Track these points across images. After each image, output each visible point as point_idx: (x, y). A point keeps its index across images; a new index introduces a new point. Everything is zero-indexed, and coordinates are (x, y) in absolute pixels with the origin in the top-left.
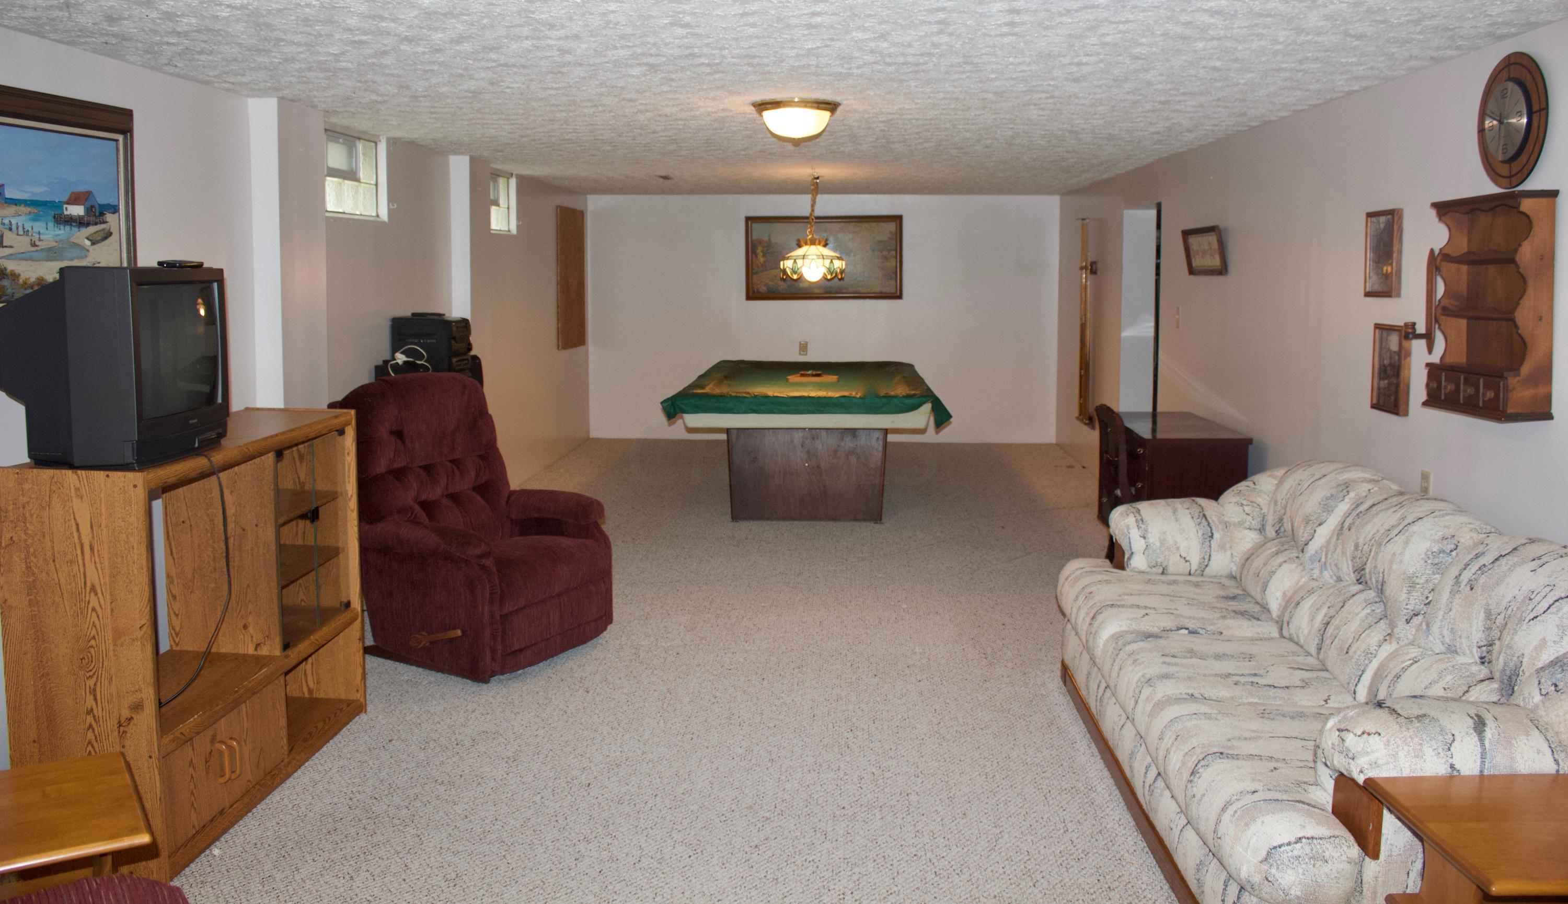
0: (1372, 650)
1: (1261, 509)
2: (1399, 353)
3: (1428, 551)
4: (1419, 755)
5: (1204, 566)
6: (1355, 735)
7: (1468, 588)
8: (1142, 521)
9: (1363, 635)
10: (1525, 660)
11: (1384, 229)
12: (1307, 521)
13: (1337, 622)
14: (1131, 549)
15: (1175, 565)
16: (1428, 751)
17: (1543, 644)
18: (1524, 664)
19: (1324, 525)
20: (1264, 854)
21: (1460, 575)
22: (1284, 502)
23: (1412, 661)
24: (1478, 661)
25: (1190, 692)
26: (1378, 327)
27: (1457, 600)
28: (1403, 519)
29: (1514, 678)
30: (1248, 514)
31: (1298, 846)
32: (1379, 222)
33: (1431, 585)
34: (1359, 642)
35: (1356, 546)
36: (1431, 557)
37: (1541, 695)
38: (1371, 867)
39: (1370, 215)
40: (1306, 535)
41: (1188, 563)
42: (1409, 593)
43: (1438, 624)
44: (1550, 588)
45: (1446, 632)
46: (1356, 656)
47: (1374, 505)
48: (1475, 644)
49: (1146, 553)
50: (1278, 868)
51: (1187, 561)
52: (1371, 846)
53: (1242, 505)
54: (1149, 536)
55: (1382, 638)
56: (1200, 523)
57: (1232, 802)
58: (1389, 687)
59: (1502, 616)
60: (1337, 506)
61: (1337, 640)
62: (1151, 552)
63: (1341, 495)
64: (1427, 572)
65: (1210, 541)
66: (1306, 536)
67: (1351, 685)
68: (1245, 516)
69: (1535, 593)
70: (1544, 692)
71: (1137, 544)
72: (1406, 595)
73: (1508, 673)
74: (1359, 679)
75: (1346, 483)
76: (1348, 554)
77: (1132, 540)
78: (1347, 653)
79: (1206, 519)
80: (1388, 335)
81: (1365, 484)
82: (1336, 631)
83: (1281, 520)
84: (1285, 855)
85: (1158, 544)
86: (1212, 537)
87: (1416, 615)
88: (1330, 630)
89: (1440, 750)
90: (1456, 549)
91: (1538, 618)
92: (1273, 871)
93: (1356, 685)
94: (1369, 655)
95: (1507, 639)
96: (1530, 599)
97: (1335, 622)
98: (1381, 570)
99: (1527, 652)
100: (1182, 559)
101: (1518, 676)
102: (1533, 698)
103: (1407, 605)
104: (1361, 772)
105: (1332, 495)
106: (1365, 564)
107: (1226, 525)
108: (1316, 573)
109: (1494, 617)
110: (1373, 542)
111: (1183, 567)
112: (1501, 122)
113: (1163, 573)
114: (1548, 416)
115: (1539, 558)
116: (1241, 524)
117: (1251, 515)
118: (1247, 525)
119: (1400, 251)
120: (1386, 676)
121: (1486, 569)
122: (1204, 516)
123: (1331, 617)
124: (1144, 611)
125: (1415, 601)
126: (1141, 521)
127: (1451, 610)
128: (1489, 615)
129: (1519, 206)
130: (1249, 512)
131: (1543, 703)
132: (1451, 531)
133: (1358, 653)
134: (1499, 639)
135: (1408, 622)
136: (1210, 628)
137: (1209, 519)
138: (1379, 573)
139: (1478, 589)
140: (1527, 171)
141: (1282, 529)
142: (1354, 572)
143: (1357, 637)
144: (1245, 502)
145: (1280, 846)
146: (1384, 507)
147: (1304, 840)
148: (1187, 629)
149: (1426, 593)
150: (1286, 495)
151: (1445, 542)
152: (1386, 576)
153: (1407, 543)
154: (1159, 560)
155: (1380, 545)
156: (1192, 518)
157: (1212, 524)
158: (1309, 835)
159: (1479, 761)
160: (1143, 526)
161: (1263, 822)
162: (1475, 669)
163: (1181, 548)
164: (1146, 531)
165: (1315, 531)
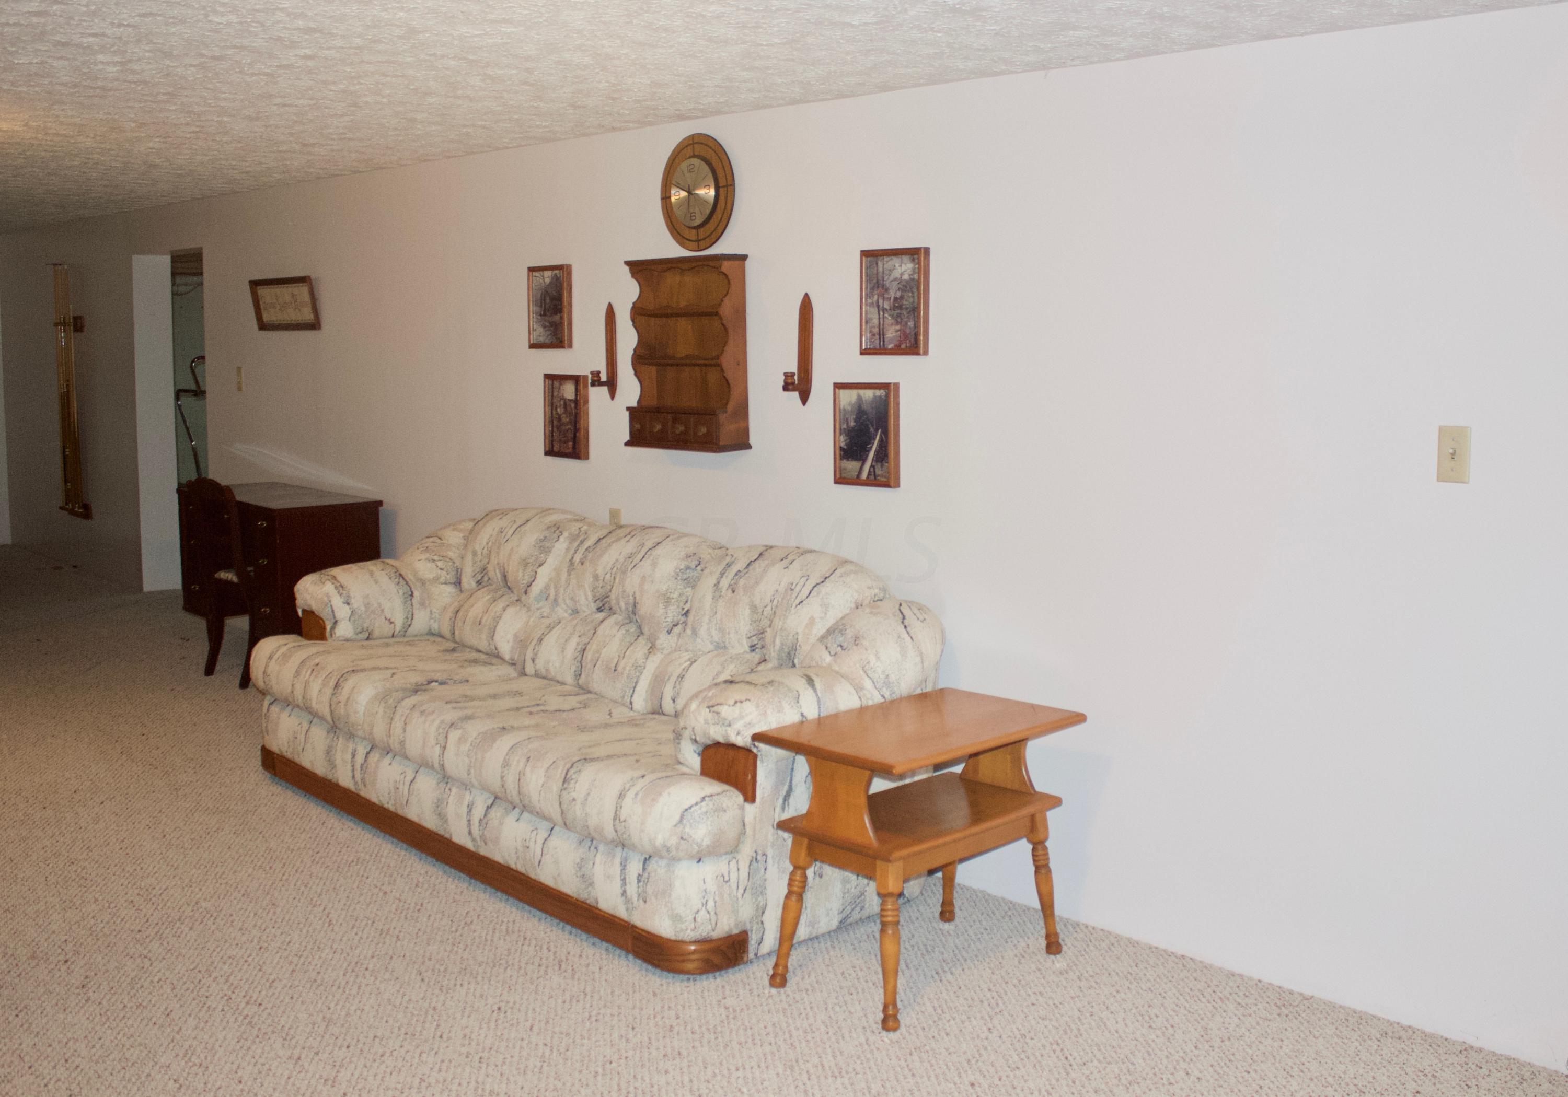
0: (640, 662)
1: (454, 563)
2: (576, 401)
3: (676, 569)
4: (780, 710)
5: (407, 626)
6: (729, 705)
7: (730, 591)
8: (342, 587)
9: (628, 653)
10: (800, 637)
11: (550, 283)
12: (525, 564)
13: (594, 646)
14: (334, 617)
15: (381, 628)
16: (785, 705)
17: (812, 622)
18: (800, 640)
19: (545, 565)
20: (678, 817)
21: (718, 583)
22: (485, 551)
23: (689, 663)
24: (748, 649)
25: (501, 725)
26: (547, 376)
27: (721, 604)
28: (642, 545)
29: (792, 653)
30: (441, 569)
31: (704, 804)
32: (543, 276)
33: (684, 598)
34: (625, 659)
35: (596, 577)
36: (680, 574)
37: (831, 655)
38: (750, 808)
39: (531, 270)
40: (526, 577)
41: (393, 625)
42: (666, 607)
43: (705, 627)
44: (805, 578)
45: (714, 632)
46: (627, 671)
47: (600, 540)
48: (744, 636)
49: (352, 619)
50: (691, 826)
51: (391, 623)
52: (750, 794)
53: (434, 561)
54: (353, 601)
55: (646, 652)
56: (399, 583)
57: (626, 789)
58: (675, 687)
59: (769, 608)
60: (554, 546)
61: (599, 663)
62: (357, 617)
63: (555, 536)
64: (679, 587)
65: (411, 600)
66: (527, 579)
67: (626, 697)
68: (439, 571)
69: (794, 584)
70: (833, 653)
71: (342, 612)
72: (663, 610)
73: (786, 650)
74: (634, 691)
75: (555, 525)
76: (587, 586)
77: (335, 608)
78: (615, 670)
79: (403, 578)
80: (561, 384)
81: (574, 523)
82: (597, 655)
83: (484, 570)
84: (696, 814)
85: (363, 608)
86: (412, 595)
87: (676, 625)
88: (589, 655)
89: (792, 703)
90: (699, 564)
91: (804, 602)
92: (687, 830)
93: (632, 696)
94: (639, 668)
95: (778, 623)
96: (792, 590)
97: (593, 647)
98: (631, 594)
99: (800, 631)
100: (387, 621)
101: (796, 650)
102: (825, 660)
103: (666, 618)
104: (738, 734)
105: (545, 537)
106: (610, 591)
107: (423, 582)
108: (546, 610)
109: (760, 610)
110: (615, 569)
111: (387, 629)
112: (689, 192)
113: (368, 639)
114: (748, 446)
115: (786, 557)
116: (436, 580)
117: (445, 570)
118: (442, 579)
119: (570, 305)
120: (669, 679)
121: (742, 574)
122: (401, 575)
123: (586, 644)
124: (390, 672)
125: (673, 613)
126: (340, 587)
127: (716, 613)
128: (754, 609)
129: (720, 267)
130: (442, 567)
131: (835, 661)
132: (691, 550)
133: (628, 668)
134: (770, 626)
135: (669, 632)
136: (456, 677)
137: (406, 578)
138: (629, 596)
139: (739, 591)
140: (715, 237)
141: (486, 578)
142: (595, 602)
143: (622, 655)
144: (436, 558)
145: (690, 808)
146: (613, 539)
147: (707, 799)
148: (436, 681)
149: (681, 605)
150: (487, 544)
151: (689, 560)
152: (637, 598)
153: (654, 565)
154: (365, 625)
155: (624, 572)
156: (390, 578)
157: (410, 583)
158: (708, 794)
159: (817, 707)
160: (344, 592)
161: (669, 794)
162: (749, 656)
163: (386, 610)
164: (349, 596)
165: (536, 572)
